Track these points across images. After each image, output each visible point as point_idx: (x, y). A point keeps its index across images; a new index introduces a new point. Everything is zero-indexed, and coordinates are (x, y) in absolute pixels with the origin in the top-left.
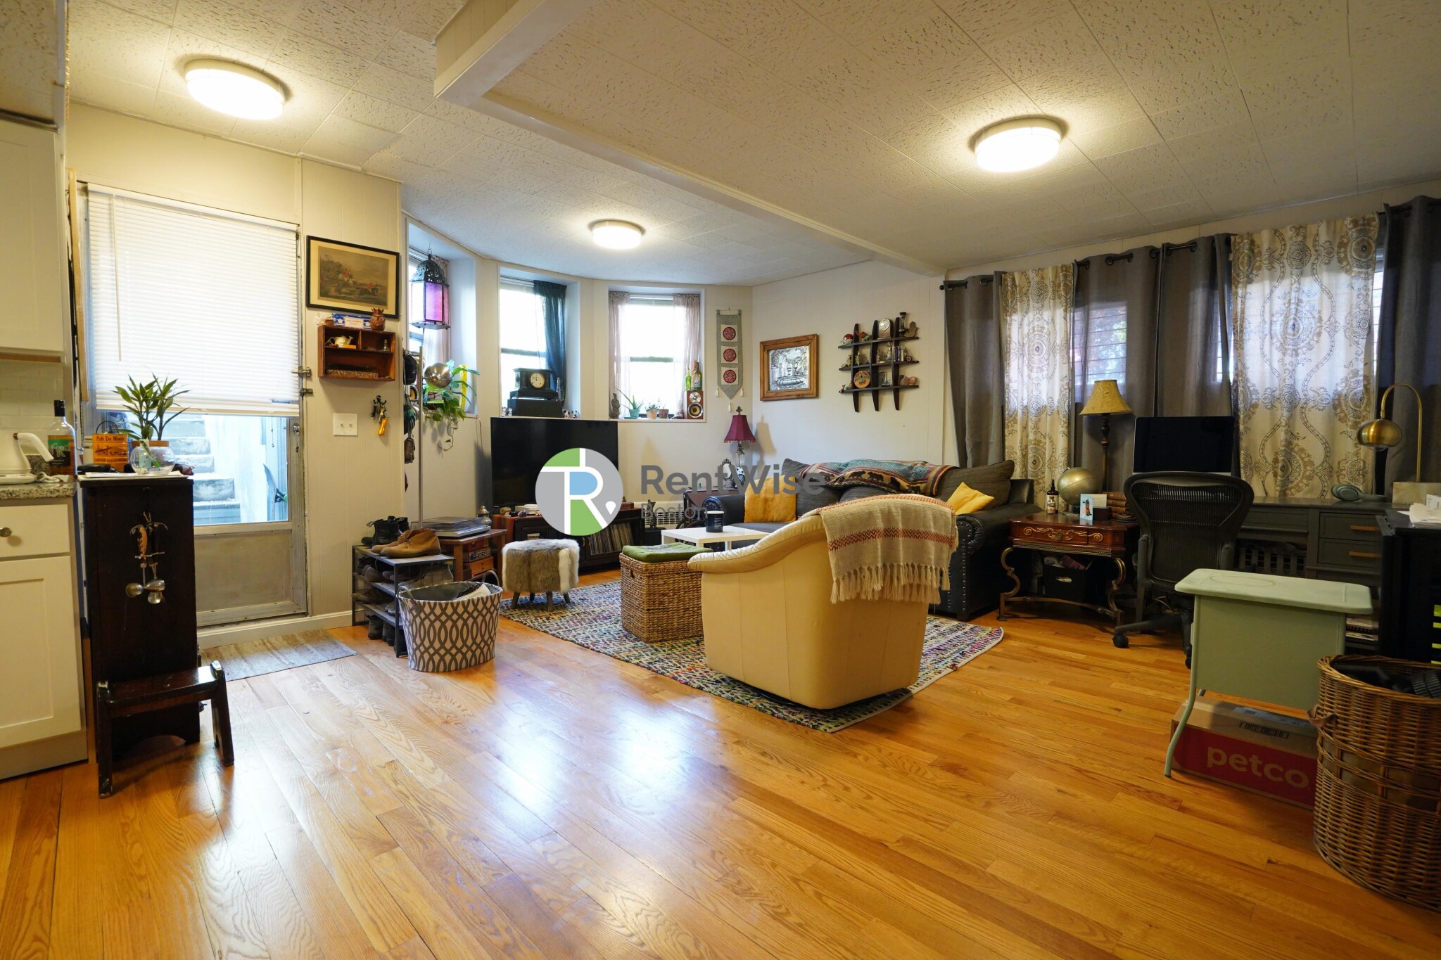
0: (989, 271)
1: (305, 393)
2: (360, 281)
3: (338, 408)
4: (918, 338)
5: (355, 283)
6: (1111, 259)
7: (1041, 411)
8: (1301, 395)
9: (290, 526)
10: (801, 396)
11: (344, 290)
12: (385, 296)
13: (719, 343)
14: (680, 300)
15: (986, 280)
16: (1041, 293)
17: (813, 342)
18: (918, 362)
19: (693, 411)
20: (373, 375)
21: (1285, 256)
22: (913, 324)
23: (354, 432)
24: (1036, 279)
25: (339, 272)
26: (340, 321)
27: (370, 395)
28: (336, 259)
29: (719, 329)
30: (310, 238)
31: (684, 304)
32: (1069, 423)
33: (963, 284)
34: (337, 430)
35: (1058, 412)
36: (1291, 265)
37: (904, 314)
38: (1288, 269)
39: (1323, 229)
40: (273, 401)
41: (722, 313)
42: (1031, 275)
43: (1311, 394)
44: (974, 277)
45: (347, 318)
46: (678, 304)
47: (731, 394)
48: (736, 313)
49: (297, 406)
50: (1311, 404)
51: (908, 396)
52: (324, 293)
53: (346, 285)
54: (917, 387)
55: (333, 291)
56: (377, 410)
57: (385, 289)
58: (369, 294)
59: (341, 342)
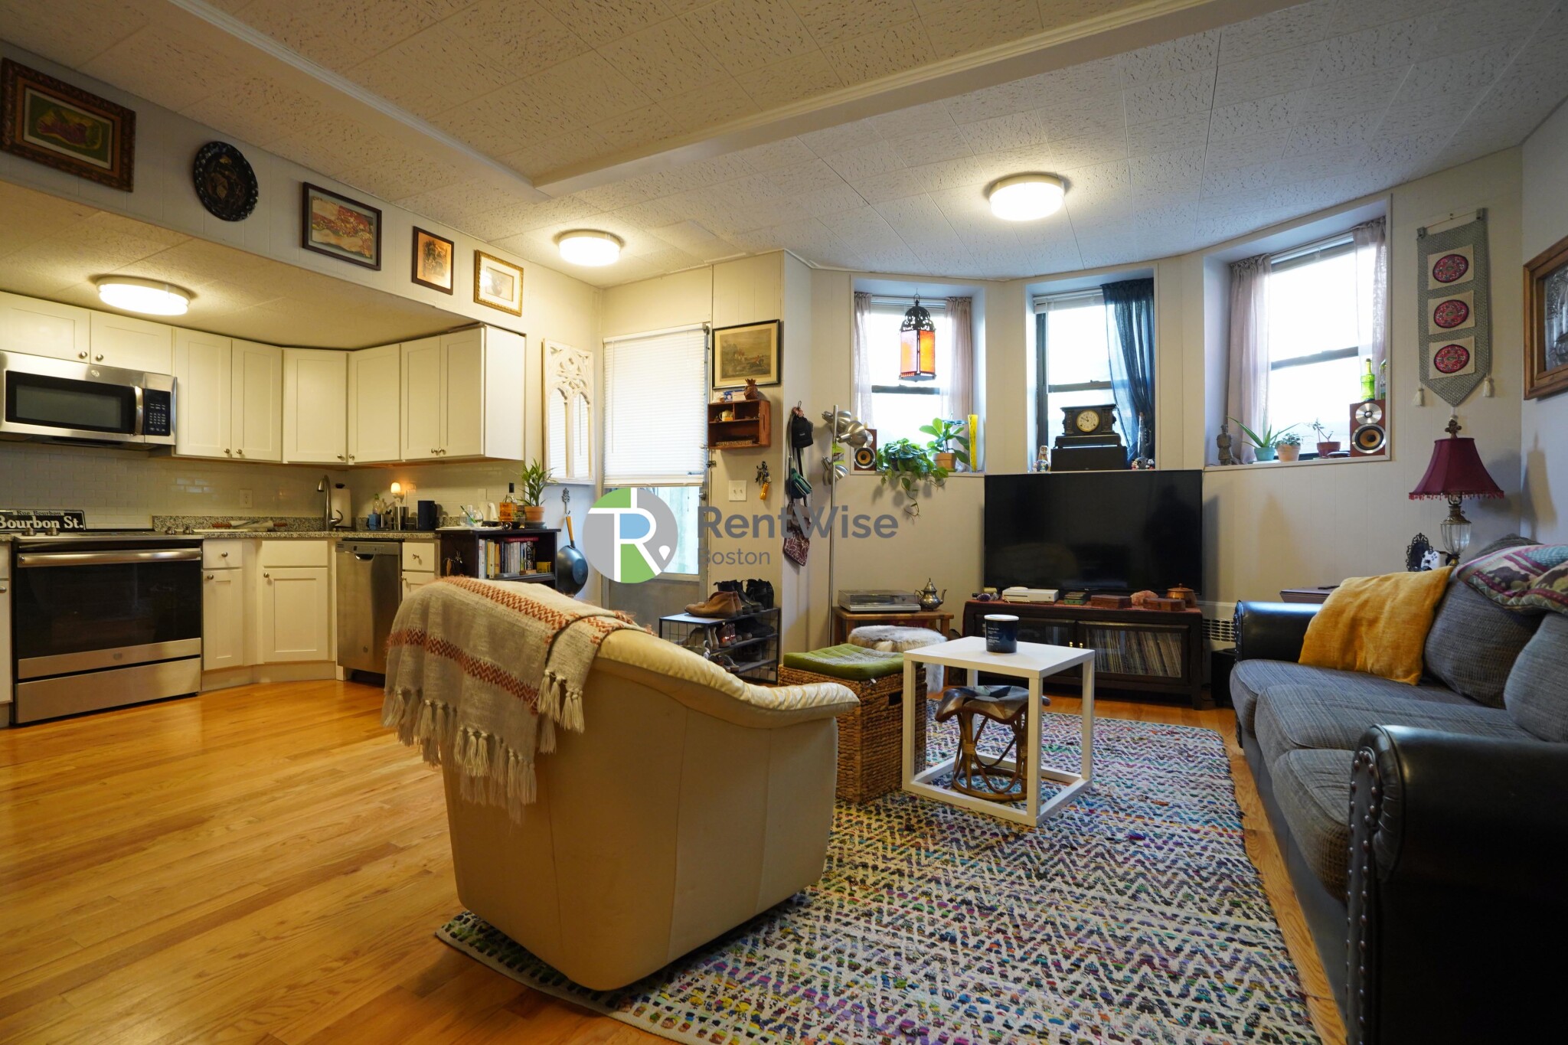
1: (711, 464)
2: (750, 357)
3: (734, 476)
5: (746, 359)
9: (698, 580)
11: (738, 368)
12: (769, 365)
13: (1424, 294)
19: (1365, 436)
20: (748, 443)
23: (742, 497)
25: (735, 353)
26: (729, 397)
27: (757, 460)
28: (732, 341)
29: (1422, 267)
30: (714, 330)
31: (1375, 240)
34: (732, 497)
40: (690, 473)
41: (1431, 232)
45: (734, 394)
46: (1364, 244)
48: (1471, 219)
49: (702, 476)
52: (724, 376)
53: (740, 362)
55: (731, 373)
56: (762, 476)
57: (769, 357)
58: (758, 365)
59: (725, 417)
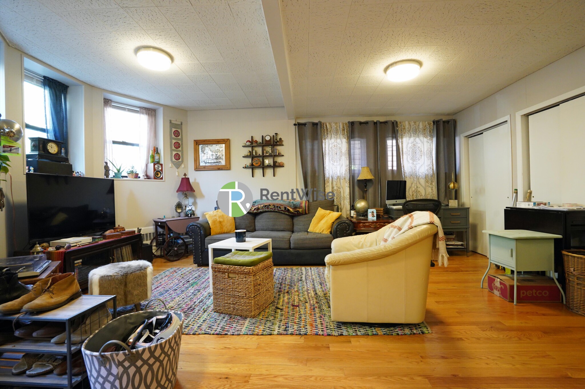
0: (316, 121)
4: (283, 145)
6: (361, 123)
7: (339, 178)
8: (418, 175)
10: (220, 169)
13: (172, 138)
14: (144, 111)
15: (315, 125)
16: (337, 132)
17: (226, 142)
18: (283, 156)
19: (157, 175)
21: (411, 130)
22: (280, 139)
24: (335, 126)
29: (171, 131)
31: (146, 114)
32: (350, 183)
33: (305, 124)
35: (345, 179)
36: (413, 133)
37: (276, 134)
38: (412, 135)
39: (421, 124)
41: (172, 122)
42: (333, 125)
43: (420, 174)
44: (310, 122)
46: (143, 113)
47: (178, 166)
48: (180, 123)
50: (421, 177)
51: (279, 170)
54: (283, 166)
